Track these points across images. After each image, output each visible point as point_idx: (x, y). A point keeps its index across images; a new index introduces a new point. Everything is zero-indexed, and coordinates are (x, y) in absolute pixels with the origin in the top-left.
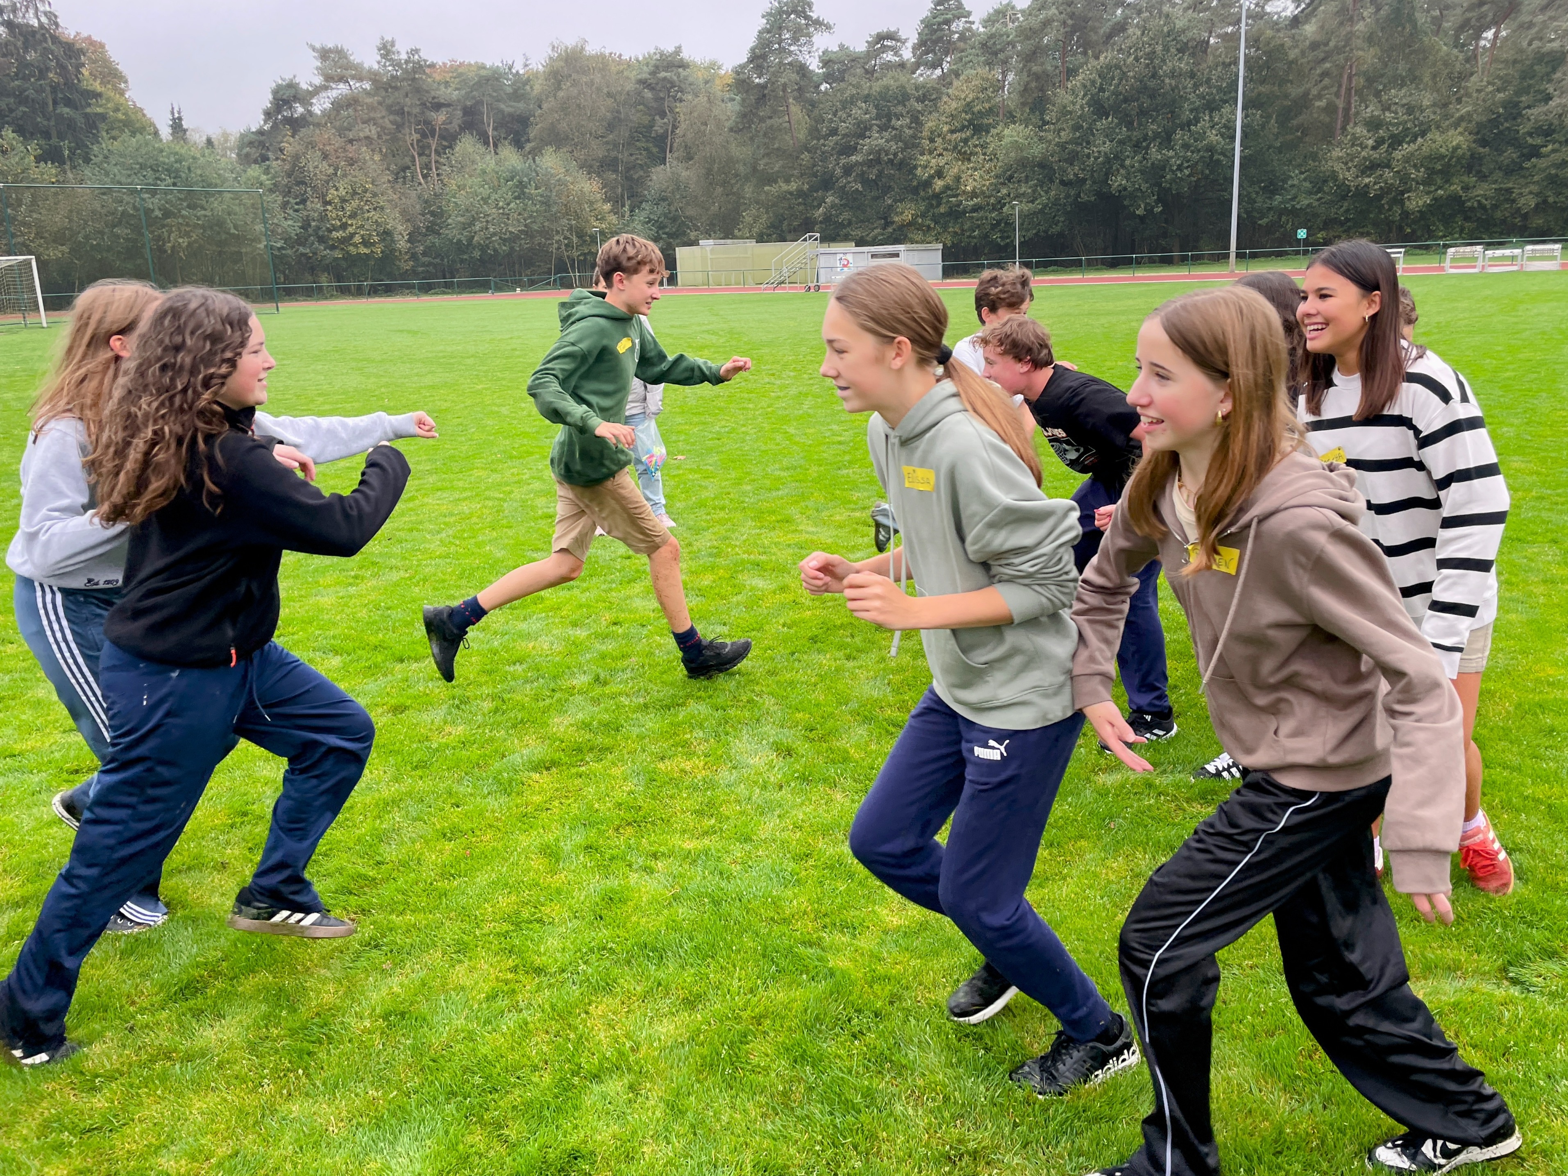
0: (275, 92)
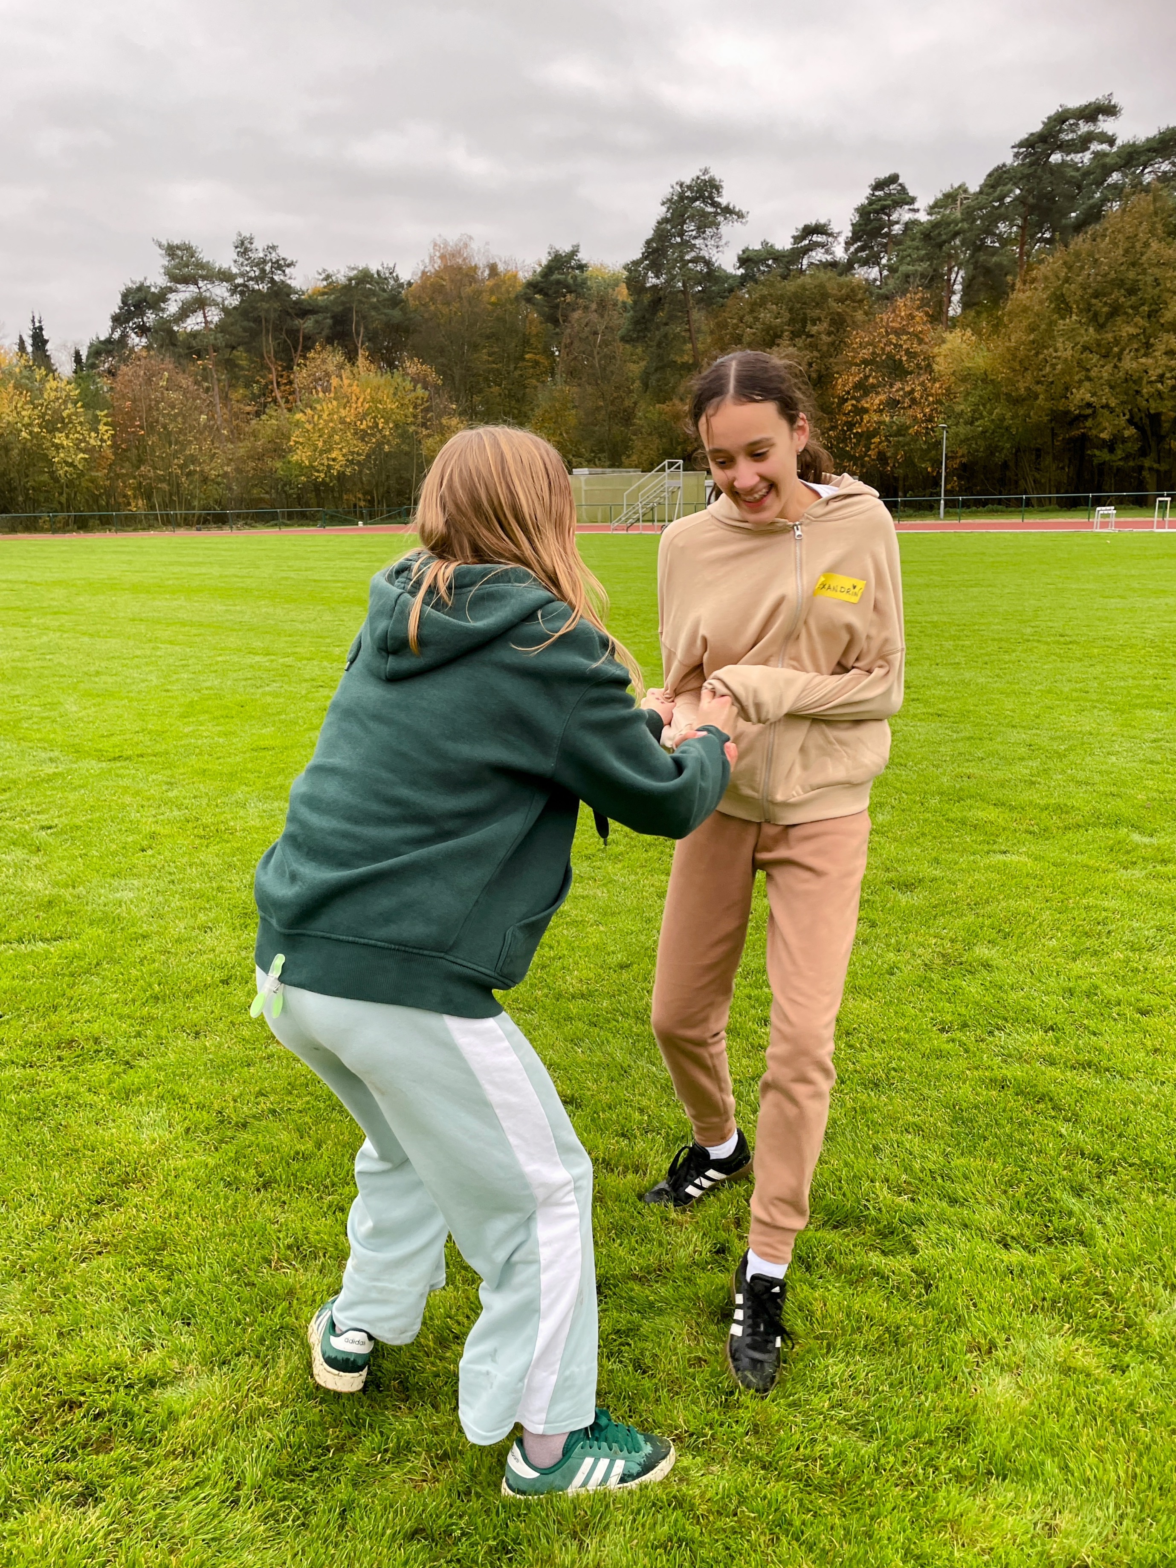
0: (125, 297)
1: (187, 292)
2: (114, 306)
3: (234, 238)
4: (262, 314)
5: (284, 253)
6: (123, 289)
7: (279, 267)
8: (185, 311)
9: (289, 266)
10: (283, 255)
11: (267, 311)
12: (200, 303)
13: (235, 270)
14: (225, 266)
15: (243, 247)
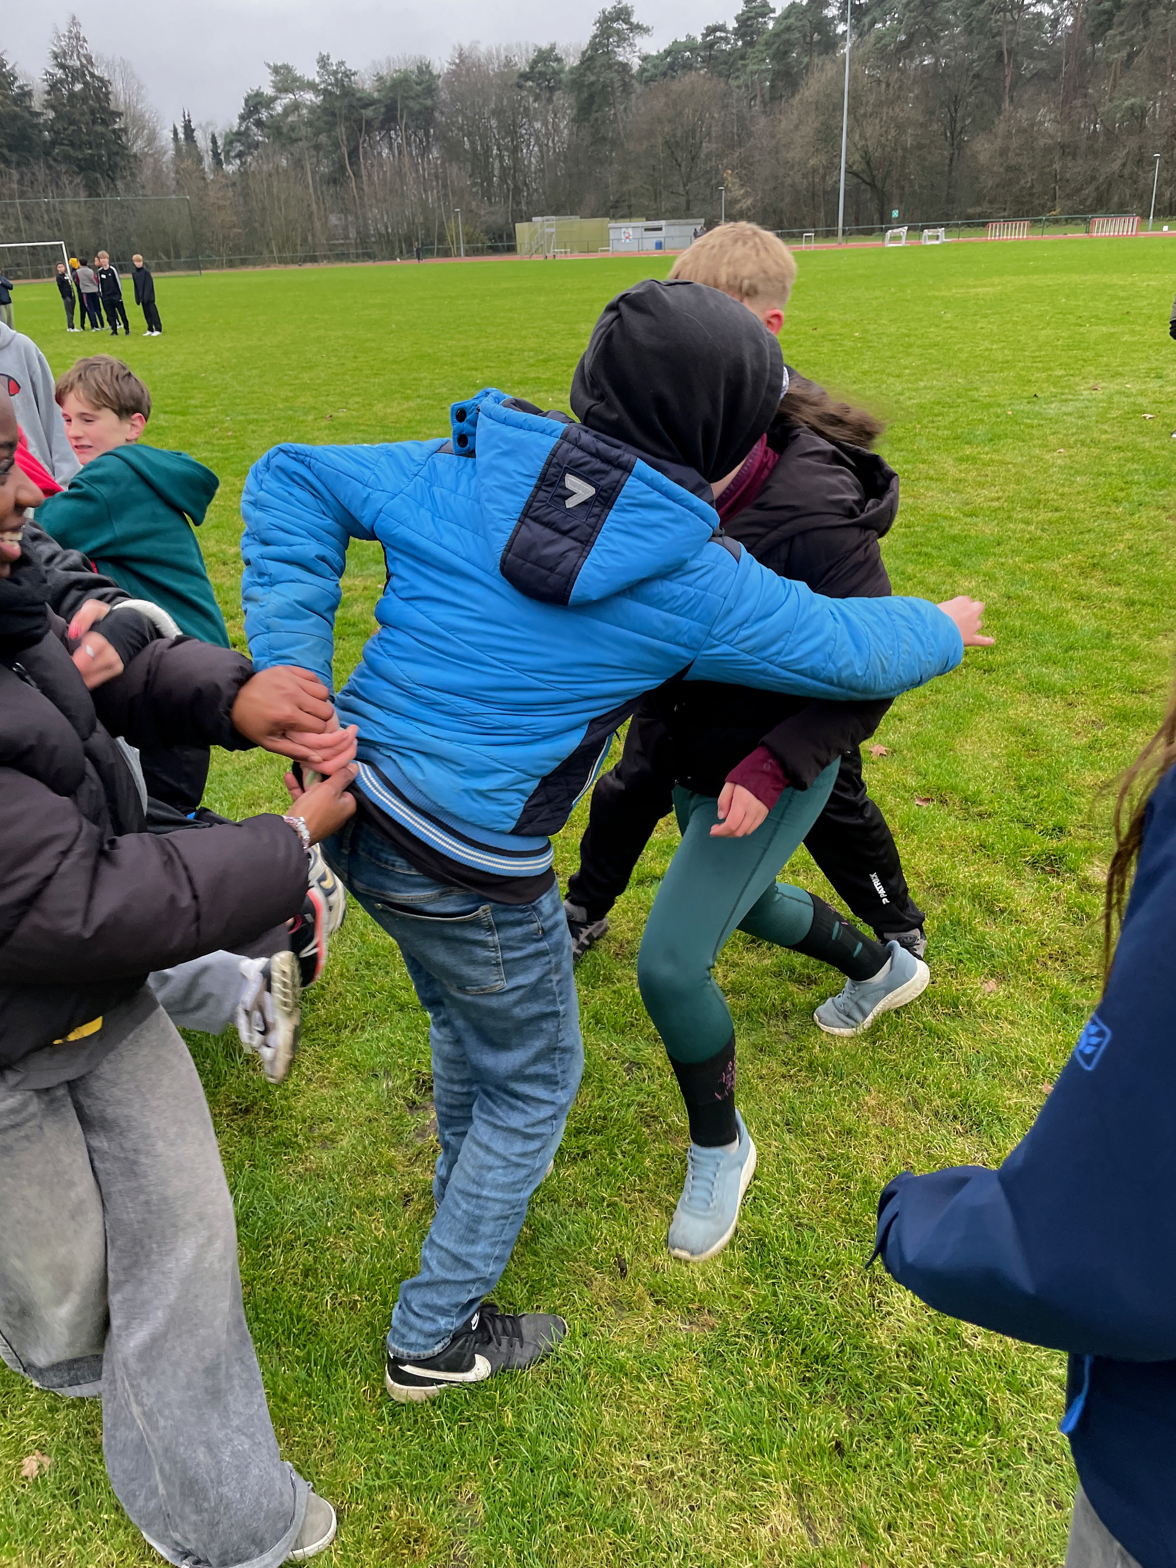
0: (247, 101)
1: (287, 99)
2: (240, 107)
3: (317, 56)
4: (337, 111)
5: (348, 66)
6: (245, 95)
7: (347, 76)
8: (287, 111)
9: (353, 74)
10: (348, 67)
11: (340, 108)
12: (296, 106)
13: (317, 80)
14: (311, 79)
15: (323, 62)
